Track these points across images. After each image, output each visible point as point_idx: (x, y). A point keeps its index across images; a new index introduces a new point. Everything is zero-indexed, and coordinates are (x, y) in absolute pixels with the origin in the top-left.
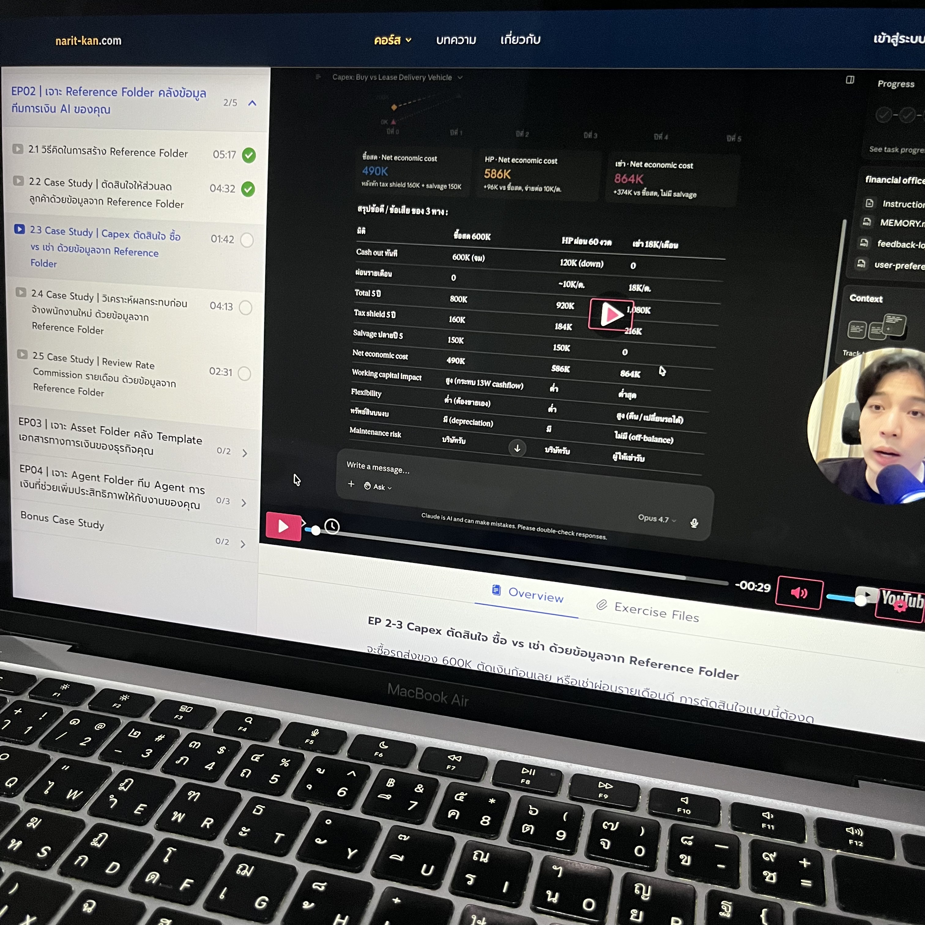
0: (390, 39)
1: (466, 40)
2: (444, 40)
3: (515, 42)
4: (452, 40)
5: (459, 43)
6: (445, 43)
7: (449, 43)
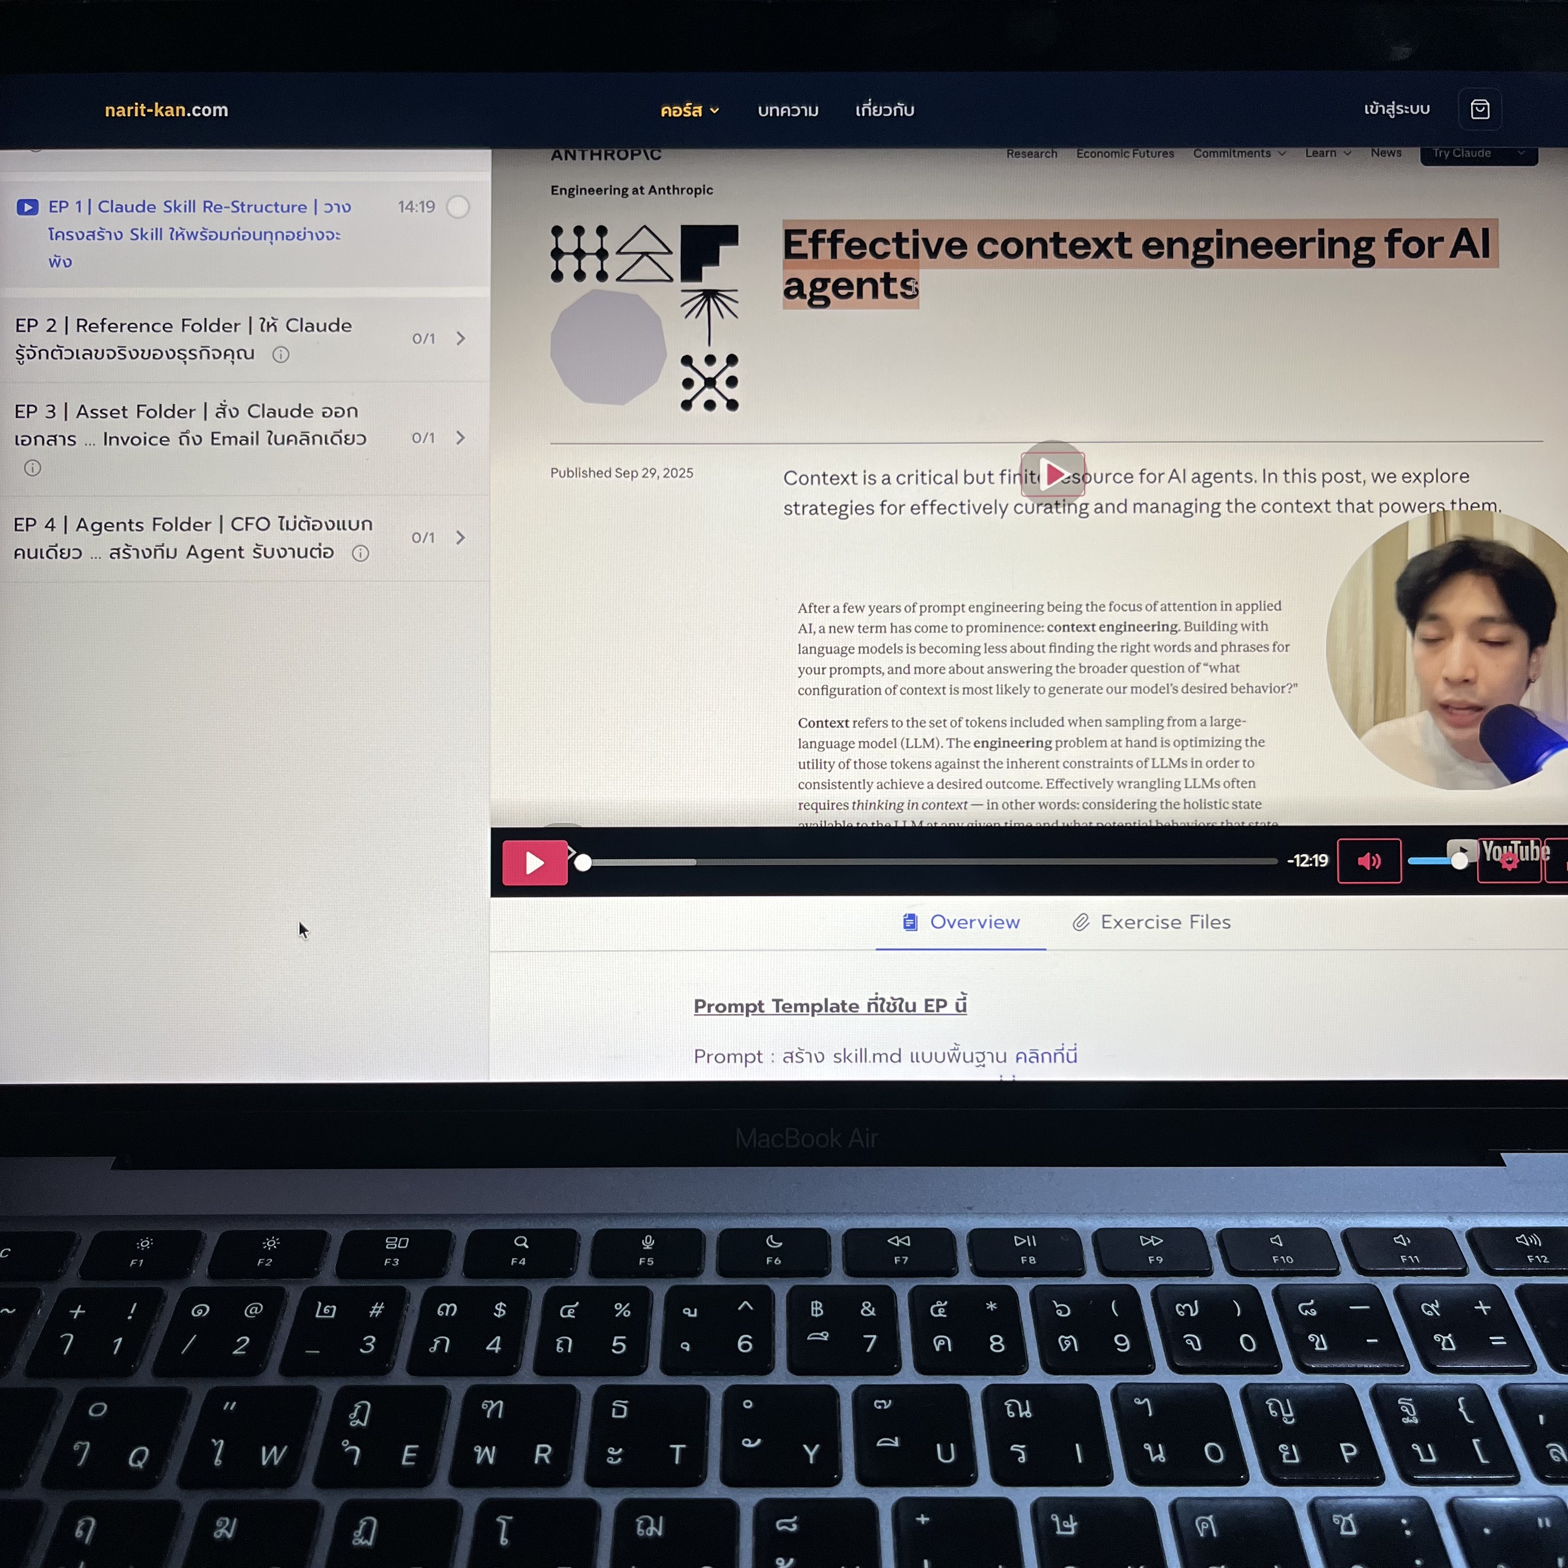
0: (685, 109)
1: (803, 111)
2: (769, 111)
3: (876, 113)
4: (781, 111)
5: (793, 115)
6: (771, 115)
7: (778, 115)
